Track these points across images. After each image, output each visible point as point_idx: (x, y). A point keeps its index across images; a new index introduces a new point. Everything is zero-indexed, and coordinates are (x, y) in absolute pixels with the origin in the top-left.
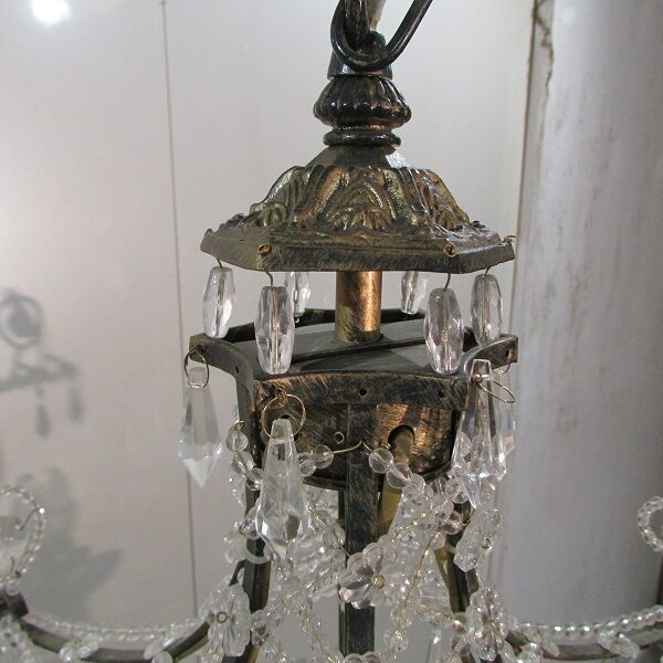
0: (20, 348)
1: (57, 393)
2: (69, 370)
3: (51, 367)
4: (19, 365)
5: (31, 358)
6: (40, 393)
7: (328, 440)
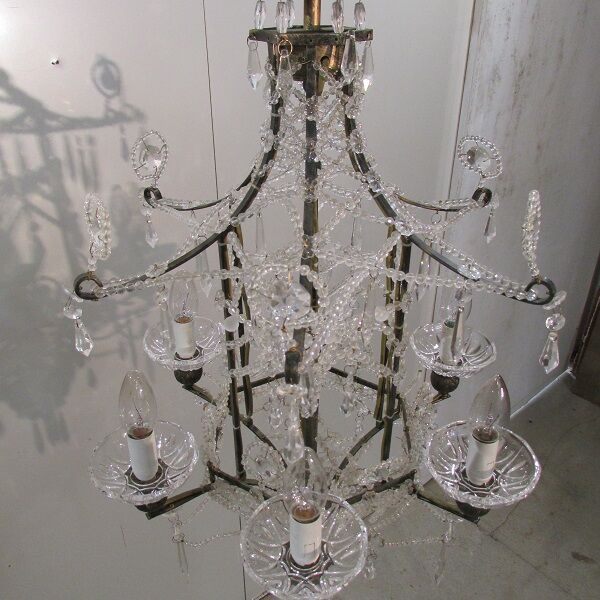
0: (109, 97)
1: (132, 131)
2: (139, 116)
3: (129, 112)
4: (109, 109)
5: (115, 104)
6: (122, 130)
7: (300, 60)
